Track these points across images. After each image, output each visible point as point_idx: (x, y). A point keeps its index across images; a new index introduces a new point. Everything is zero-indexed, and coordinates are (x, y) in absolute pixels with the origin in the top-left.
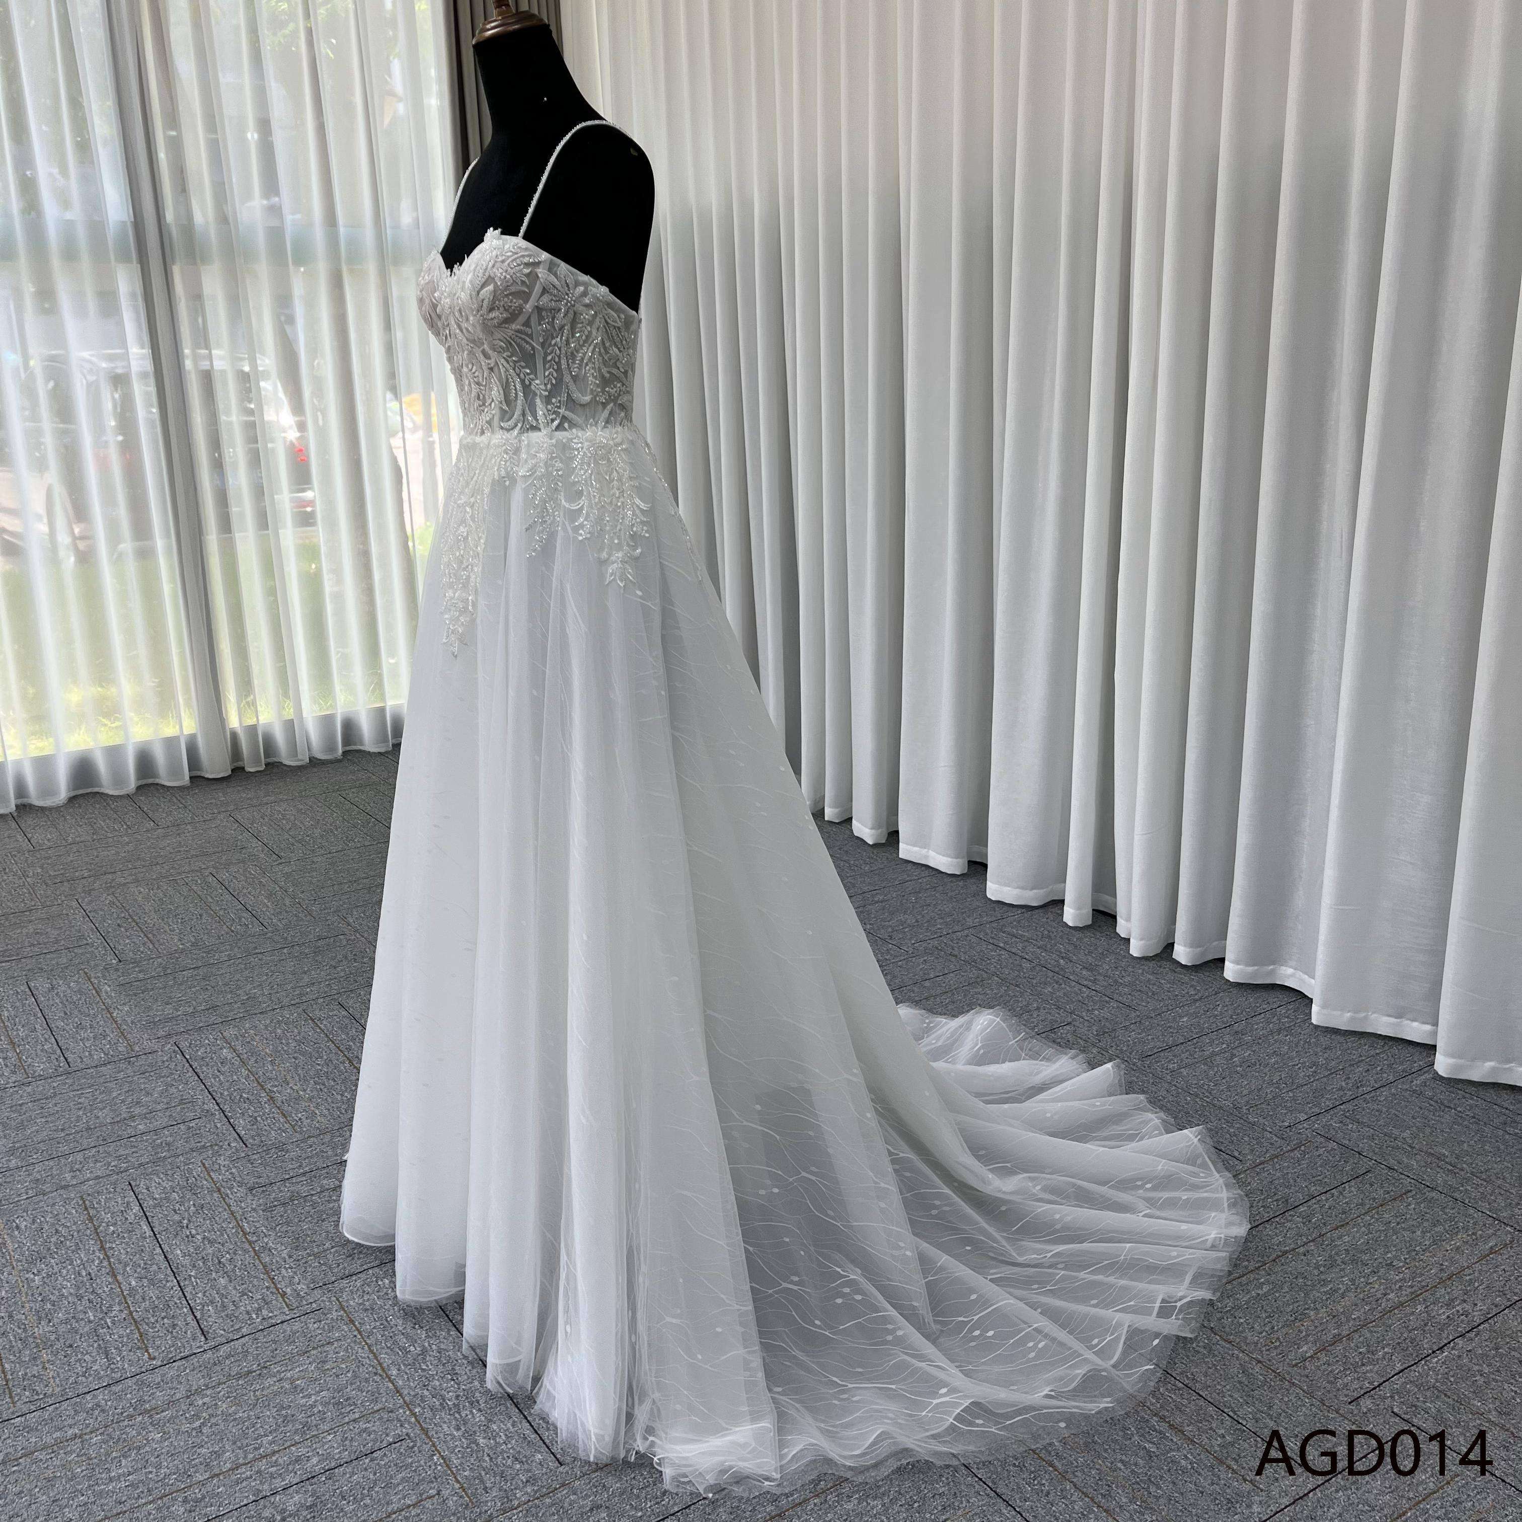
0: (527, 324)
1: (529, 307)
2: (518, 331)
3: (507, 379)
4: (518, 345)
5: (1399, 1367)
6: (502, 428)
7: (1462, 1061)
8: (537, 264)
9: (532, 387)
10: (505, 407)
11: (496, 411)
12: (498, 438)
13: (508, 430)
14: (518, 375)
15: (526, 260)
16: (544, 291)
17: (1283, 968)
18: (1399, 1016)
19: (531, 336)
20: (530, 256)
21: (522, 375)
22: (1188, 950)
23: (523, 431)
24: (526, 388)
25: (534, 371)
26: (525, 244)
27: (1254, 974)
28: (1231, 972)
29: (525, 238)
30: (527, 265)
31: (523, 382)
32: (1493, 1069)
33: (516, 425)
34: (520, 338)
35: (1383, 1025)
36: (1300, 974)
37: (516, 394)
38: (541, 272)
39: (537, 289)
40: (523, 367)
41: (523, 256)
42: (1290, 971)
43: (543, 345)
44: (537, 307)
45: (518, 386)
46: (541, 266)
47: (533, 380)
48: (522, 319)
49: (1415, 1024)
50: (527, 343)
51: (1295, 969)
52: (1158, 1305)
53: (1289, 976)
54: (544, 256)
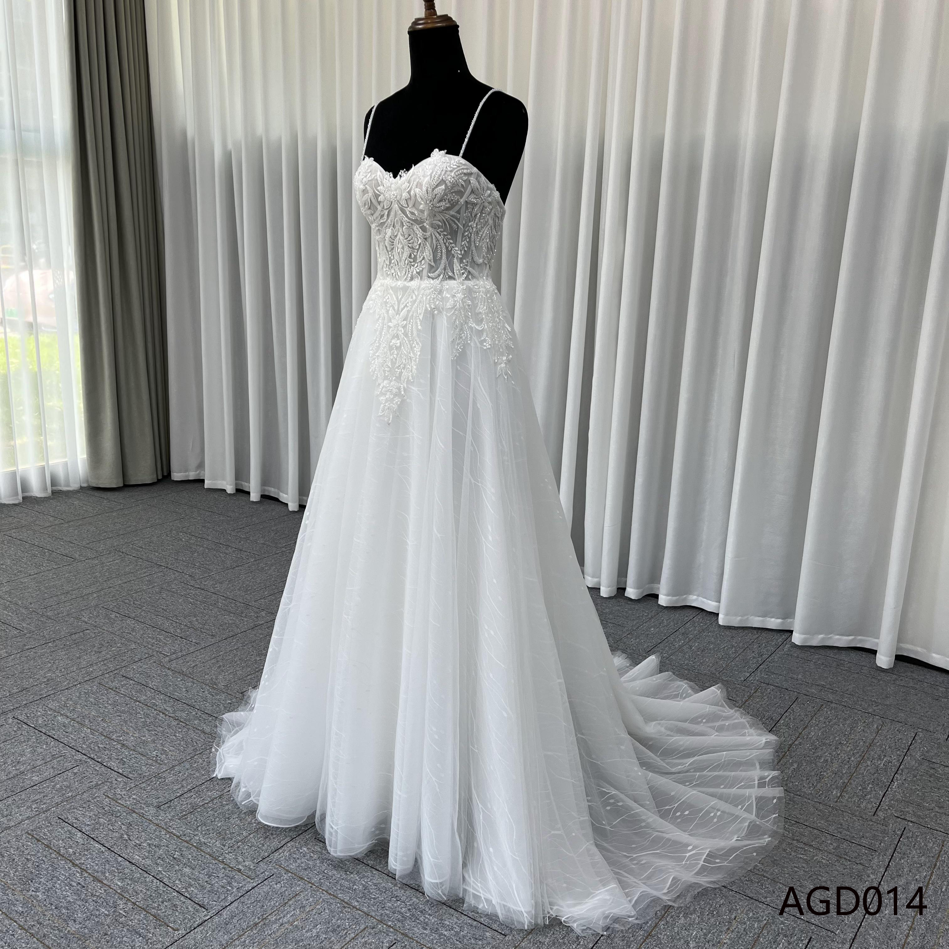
0: (458, 212)
1: (462, 201)
2: (453, 216)
3: (437, 246)
4: (449, 224)
5: (882, 794)
6: (429, 277)
7: (808, 636)
8: (470, 174)
9: (453, 252)
10: (433, 264)
11: (425, 267)
12: (427, 283)
13: (433, 279)
14: (445, 244)
15: (465, 171)
16: (472, 192)
17: (691, 596)
18: (764, 616)
19: (458, 220)
20: (467, 169)
21: (447, 244)
22: (635, 591)
23: (444, 279)
24: (449, 252)
25: (455, 243)
26: (464, 161)
27: (677, 601)
28: (663, 600)
29: (463, 157)
30: (465, 174)
31: (447, 248)
32: (823, 639)
33: (439, 276)
34: (452, 220)
35: (756, 622)
36: (700, 598)
37: (441, 255)
38: (473, 180)
39: (469, 190)
40: (449, 239)
41: (463, 169)
42: (695, 597)
43: (464, 226)
44: (466, 201)
45: (444, 251)
46: (473, 176)
47: (453, 247)
48: (457, 208)
49: (773, 619)
50: (455, 223)
51: (698, 596)
52: (756, 782)
53: (695, 600)
54: (475, 170)
